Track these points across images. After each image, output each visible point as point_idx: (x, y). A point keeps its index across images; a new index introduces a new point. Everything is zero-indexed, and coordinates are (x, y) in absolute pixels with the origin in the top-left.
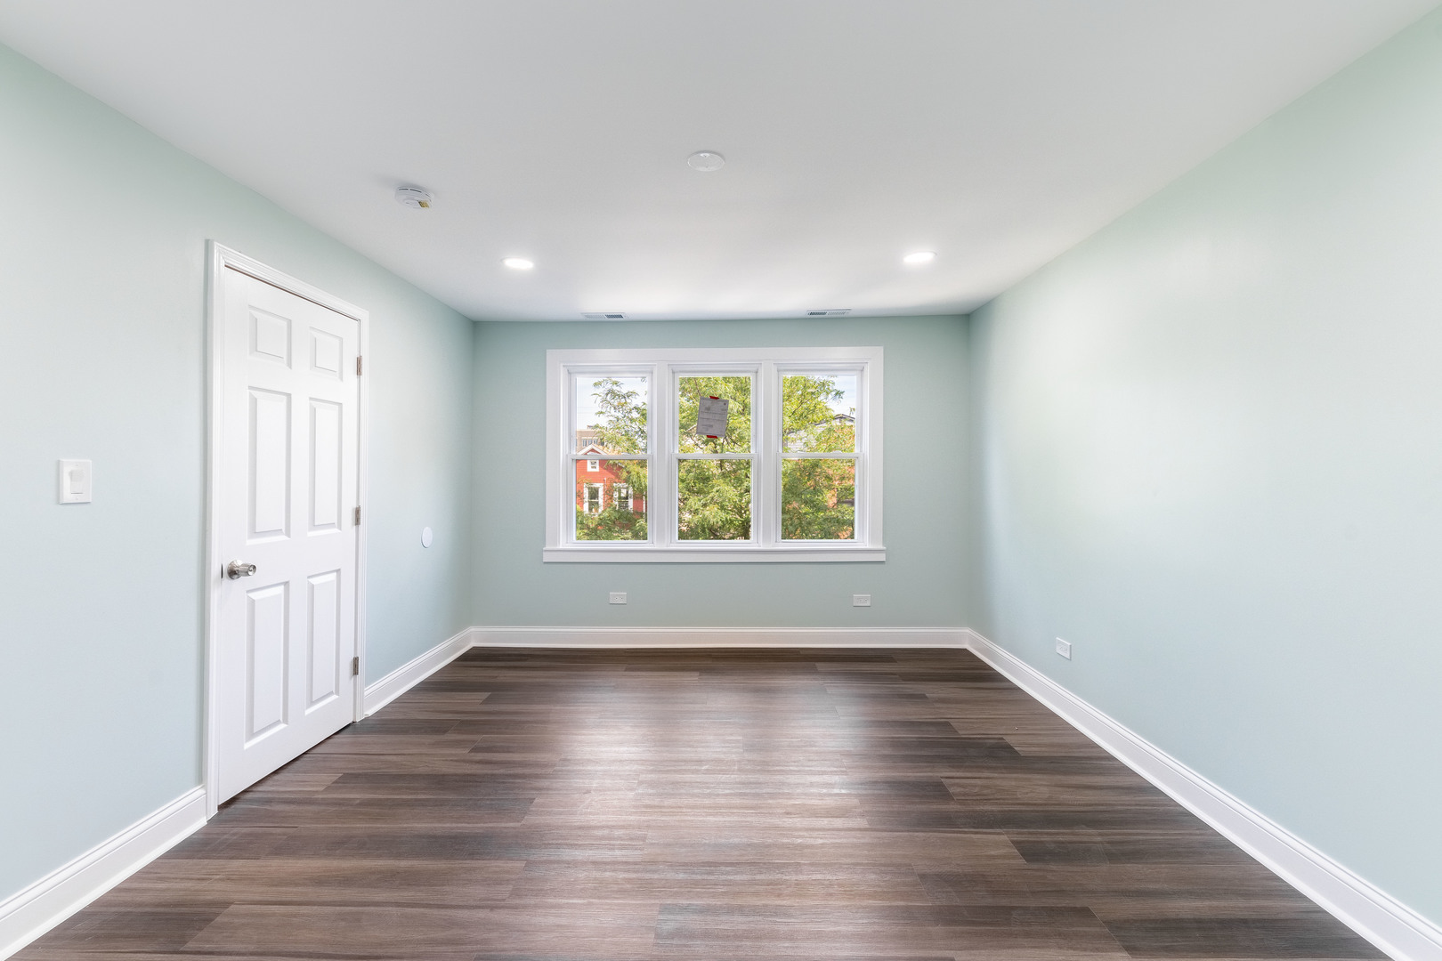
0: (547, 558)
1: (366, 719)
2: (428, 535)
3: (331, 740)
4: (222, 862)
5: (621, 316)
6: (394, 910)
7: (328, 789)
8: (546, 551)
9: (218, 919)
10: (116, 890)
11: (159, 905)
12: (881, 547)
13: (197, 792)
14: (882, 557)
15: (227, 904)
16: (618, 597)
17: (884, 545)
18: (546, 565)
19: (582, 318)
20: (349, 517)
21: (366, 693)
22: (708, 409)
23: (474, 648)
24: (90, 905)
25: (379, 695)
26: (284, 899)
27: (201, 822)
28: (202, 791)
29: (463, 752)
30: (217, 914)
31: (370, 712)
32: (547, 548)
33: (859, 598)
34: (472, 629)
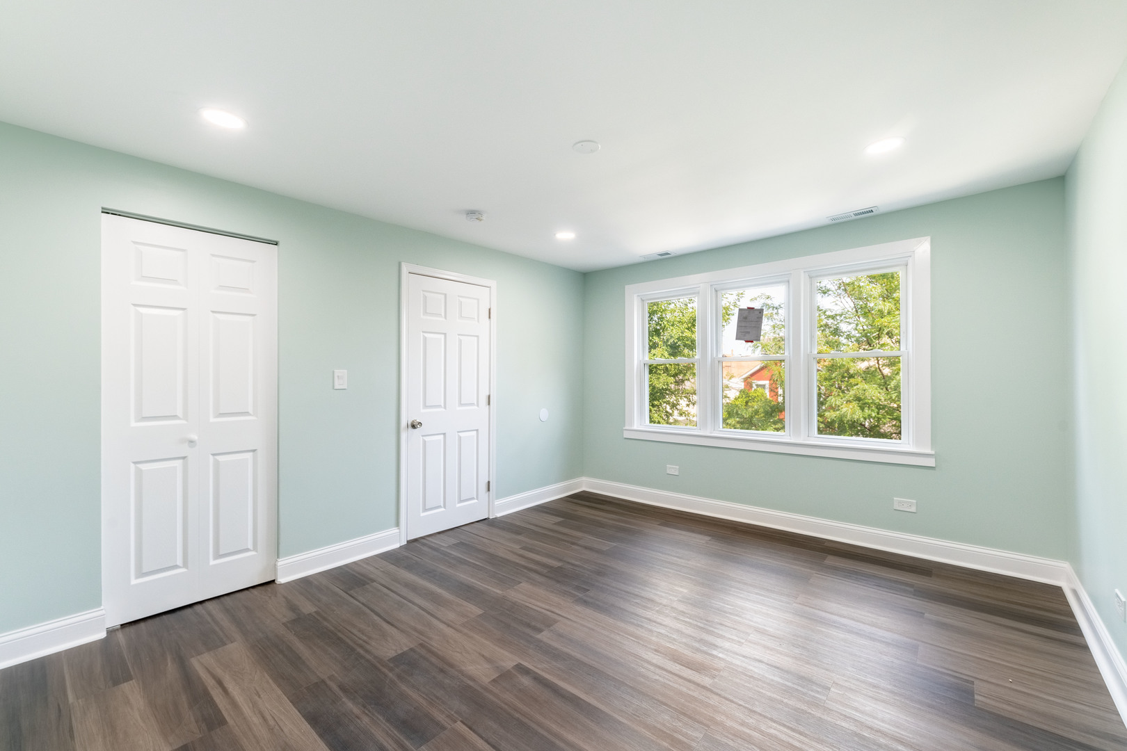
0: (626, 435)
1: (496, 518)
2: (544, 414)
3: (472, 525)
4: (388, 564)
5: (668, 254)
6: (416, 609)
7: (450, 547)
8: (626, 430)
9: (367, 586)
10: (355, 563)
11: (359, 573)
12: (929, 451)
13: (395, 530)
14: (931, 462)
15: (373, 581)
16: (673, 469)
17: (932, 450)
18: (626, 440)
19: (642, 260)
20: (484, 400)
21: (496, 503)
22: (746, 318)
23: (584, 492)
24: (344, 565)
25: (506, 506)
26: (392, 588)
27: (397, 546)
28: (398, 531)
29: (516, 547)
30: (368, 584)
31: (499, 515)
32: (626, 428)
33: (899, 502)
34: (584, 479)
